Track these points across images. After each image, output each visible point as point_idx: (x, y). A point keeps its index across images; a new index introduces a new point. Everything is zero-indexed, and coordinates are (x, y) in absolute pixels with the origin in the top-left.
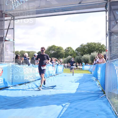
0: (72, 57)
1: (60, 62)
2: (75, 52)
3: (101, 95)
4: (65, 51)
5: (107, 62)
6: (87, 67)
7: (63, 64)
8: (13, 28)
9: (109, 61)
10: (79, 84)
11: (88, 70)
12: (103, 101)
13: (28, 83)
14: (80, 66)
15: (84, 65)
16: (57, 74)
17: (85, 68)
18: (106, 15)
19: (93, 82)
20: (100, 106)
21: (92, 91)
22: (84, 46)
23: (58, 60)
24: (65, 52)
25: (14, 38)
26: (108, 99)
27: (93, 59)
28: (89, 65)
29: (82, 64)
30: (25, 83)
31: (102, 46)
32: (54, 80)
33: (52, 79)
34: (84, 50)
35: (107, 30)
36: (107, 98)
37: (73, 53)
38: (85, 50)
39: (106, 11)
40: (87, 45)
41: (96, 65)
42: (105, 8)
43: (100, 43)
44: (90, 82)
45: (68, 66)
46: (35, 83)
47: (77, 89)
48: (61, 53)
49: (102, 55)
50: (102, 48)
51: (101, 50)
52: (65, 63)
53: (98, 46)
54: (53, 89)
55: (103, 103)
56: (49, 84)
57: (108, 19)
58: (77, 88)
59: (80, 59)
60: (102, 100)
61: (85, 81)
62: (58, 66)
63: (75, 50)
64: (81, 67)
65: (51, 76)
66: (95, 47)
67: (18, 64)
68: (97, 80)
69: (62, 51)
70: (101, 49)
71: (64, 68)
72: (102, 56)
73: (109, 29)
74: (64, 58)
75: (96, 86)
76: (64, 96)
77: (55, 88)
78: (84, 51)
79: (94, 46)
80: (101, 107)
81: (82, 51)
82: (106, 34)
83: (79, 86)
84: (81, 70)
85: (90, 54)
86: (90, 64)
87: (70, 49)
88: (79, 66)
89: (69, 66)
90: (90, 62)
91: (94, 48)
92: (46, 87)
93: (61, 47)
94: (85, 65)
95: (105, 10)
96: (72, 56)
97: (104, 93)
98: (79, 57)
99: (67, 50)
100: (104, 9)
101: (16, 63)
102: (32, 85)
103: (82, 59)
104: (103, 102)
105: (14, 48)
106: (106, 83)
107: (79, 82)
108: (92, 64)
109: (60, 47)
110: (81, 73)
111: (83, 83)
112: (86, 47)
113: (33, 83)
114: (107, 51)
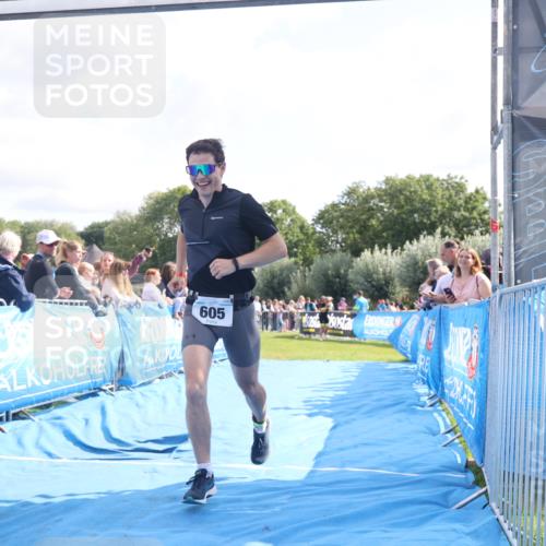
0: (293, 259)
2: (311, 231)
3: (459, 489)
5: (498, 292)
6: (379, 323)
9: (506, 289)
10: (334, 428)
11: (387, 343)
12: (467, 530)
14: (341, 315)
15: (365, 311)
17: (369, 329)
19: (414, 412)
22: (367, 198)
26: (502, 518)
27: (419, 274)
28: (393, 309)
29: (351, 303)
31: (468, 199)
33: (169, 395)
34: (368, 219)
35: (500, 105)
36: (493, 512)
37: (302, 237)
38: (374, 222)
40: (385, 191)
41: (436, 309)
43: (457, 180)
44: (397, 416)
45: (270, 316)
46: (59, 418)
47: (316, 458)
49: (472, 250)
50: (474, 208)
51: (468, 226)
53: (451, 196)
54: (174, 454)
57: (506, 39)
58: (320, 447)
59: (338, 275)
60: (464, 520)
63: (310, 222)
64: (345, 323)
65: (160, 378)
66: (429, 203)
68: (440, 402)
70: (467, 214)
73: (511, 102)
75: (435, 439)
76: (239, 500)
77: (180, 447)
78: (364, 228)
79: (426, 196)
81: (351, 227)
82: (494, 129)
83: (328, 439)
84: (348, 338)
85: (402, 250)
86: (401, 308)
87: (280, 211)
88: (336, 315)
89: (275, 315)
90: (401, 292)
91: (426, 208)
92: (130, 441)
94: (371, 309)
96: (295, 255)
97: (480, 482)
98: (330, 265)
102: (41, 429)
103: (351, 277)
104: (469, 534)
107: (330, 416)
108: (412, 307)
110: (343, 358)
111: (354, 420)
112: (376, 201)
113: (47, 420)
114: (495, 229)
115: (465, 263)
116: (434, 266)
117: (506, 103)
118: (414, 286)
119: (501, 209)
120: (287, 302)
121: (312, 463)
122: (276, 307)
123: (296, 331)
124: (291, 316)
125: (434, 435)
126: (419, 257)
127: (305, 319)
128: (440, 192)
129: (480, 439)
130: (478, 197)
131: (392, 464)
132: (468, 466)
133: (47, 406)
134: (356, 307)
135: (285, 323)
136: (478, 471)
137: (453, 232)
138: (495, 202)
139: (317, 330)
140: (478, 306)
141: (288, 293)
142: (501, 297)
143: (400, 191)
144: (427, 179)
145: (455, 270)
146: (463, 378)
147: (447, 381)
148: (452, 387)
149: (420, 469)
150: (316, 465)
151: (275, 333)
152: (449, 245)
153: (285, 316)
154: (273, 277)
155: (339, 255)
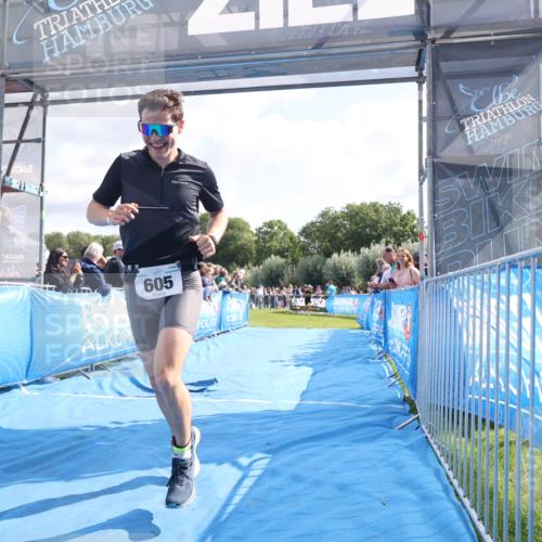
0: (285, 260)
1: (236, 282)
2: (297, 240)
3: (400, 416)
4: (255, 238)
5: (425, 281)
6: (345, 303)
7: (249, 291)
8: (40, 136)
9: (430, 279)
10: (313, 374)
12: (405, 444)
13: (98, 368)
15: (334, 294)
16: (224, 332)
17: (337, 306)
18: (420, 95)
19: (368, 363)
20: (395, 463)
21: (364, 402)
22: (335, 218)
23: (230, 272)
24: (256, 242)
25: (42, 180)
26: (429, 436)
27: (370, 269)
28: (353, 293)
29: (324, 289)
30: (87, 370)
31: (403, 219)
32: (208, 357)
33: (201, 353)
34: (336, 232)
35: (425, 155)
36: (423, 432)
37: (291, 244)
38: (339, 234)
39: (420, 80)
40: (347, 213)
41: (382, 293)
42: (417, 70)
43: (395, 206)
44: (357, 366)
45: (270, 298)
46: (126, 369)
47: (302, 394)
48: (239, 243)
49: (407, 251)
50: (406, 224)
51: (403, 236)
52: (257, 287)
53: (391, 217)
54: (205, 393)
55: (406, 452)
56: (188, 373)
57: (429, 110)
58: (304, 387)
59: (316, 270)
60: (404, 438)
61: (335, 361)
62: (228, 297)
63: (296, 234)
64: (322, 303)
65: (196, 341)
66: (377, 221)
67: (57, 290)
68: (386, 356)
69: (245, 235)
70: (402, 229)
71: (254, 306)
72: (406, 258)
73: (432, 153)
74: (254, 265)
75: (383, 381)
76: (250, 425)
77: (210, 388)
78: (333, 238)
79: (376, 218)
80: (399, 469)
81: (324, 238)
82: (421, 171)
83: (310, 381)
84: (322, 313)
85: (359, 253)
86: (358, 292)
87: (276, 228)
89: (273, 298)
90: (358, 281)
91: (374, 225)
93: (239, 219)
95: (416, 74)
96: (286, 257)
97: (414, 410)
98: (310, 263)
99: (266, 233)
100: (411, 71)
101: (48, 286)
102: (115, 377)
103: (324, 271)
104: (407, 447)
105: (41, 221)
106: (419, 370)
107: (311, 366)
108: (366, 292)
109: (236, 219)
110: (319, 327)
111: (327, 369)
112: (341, 220)
113: (120, 370)
114: (422, 239)
115: (402, 260)
116: (381, 263)
117: (429, 154)
118: (368, 277)
119: (426, 224)
120: (281, 288)
121: (299, 398)
122: (274, 292)
123: (287, 309)
124: (283, 298)
125: (382, 378)
126: (371, 258)
127: (293, 300)
128: (384, 214)
129: (413, 382)
130: (410, 217)
131: (354, 399)
132: (405, 400)
133: (119, 360)
134: (328, 292)
135: (280, 303)
136: (412, 404)
137: (392, 240)
138: (421, 221)
139: (302, 308)
140: (412, 290)
141: (282, 283)
142: (427, 284)
143: (357, 214)
144: (374, 205)
145: (396, 266)
146: (401, 340)
147: (391, 342)
148: (394, 345)
149: (373, 402)
150: (302, 400)
151: (273, 310)
152: (388, 250)
153: (280, 298)
154: (272, 272)
155: (316, 257)
